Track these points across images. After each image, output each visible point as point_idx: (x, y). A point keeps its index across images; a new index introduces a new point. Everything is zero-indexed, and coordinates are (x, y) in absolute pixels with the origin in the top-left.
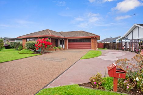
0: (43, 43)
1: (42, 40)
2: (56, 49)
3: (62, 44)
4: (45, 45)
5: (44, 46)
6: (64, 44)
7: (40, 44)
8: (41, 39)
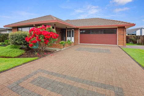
0: (40, 34)
1: (39, 29)
2: (64, 46)
3: (70, 36)
4: (44, 38)
5: (43, 40)
6: (73, 36)
7: (35, 36)
8: (39, 27)
